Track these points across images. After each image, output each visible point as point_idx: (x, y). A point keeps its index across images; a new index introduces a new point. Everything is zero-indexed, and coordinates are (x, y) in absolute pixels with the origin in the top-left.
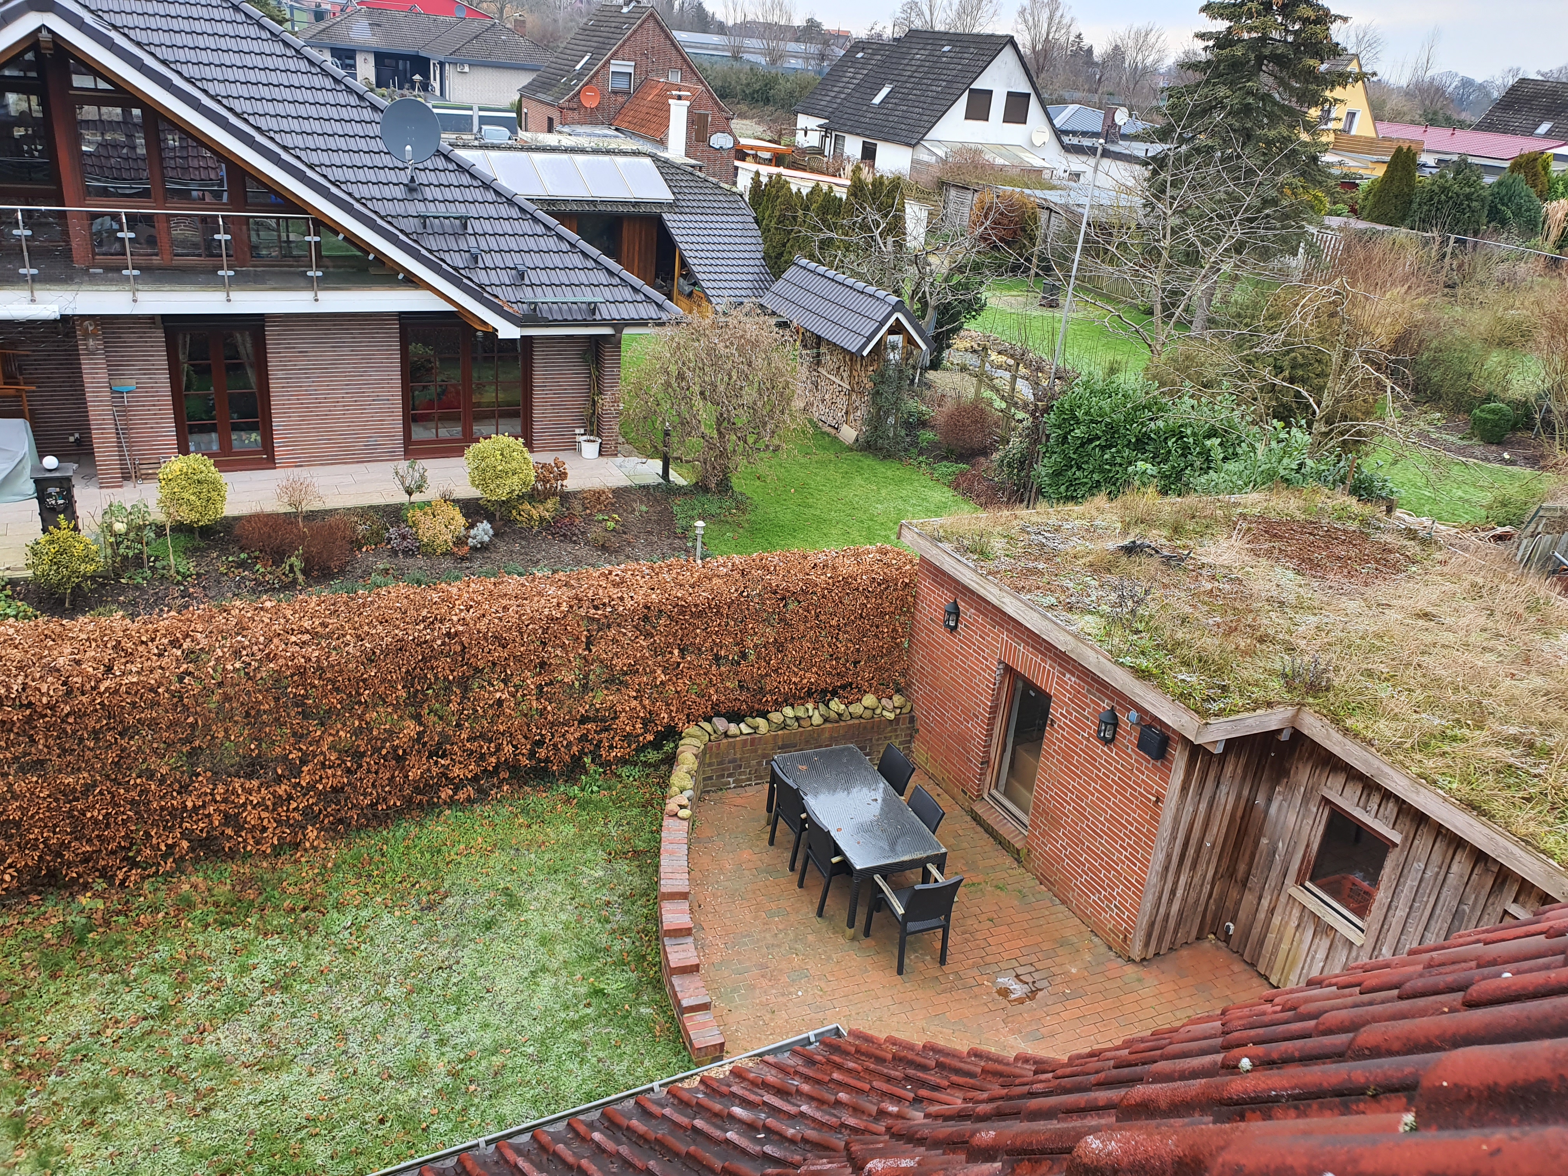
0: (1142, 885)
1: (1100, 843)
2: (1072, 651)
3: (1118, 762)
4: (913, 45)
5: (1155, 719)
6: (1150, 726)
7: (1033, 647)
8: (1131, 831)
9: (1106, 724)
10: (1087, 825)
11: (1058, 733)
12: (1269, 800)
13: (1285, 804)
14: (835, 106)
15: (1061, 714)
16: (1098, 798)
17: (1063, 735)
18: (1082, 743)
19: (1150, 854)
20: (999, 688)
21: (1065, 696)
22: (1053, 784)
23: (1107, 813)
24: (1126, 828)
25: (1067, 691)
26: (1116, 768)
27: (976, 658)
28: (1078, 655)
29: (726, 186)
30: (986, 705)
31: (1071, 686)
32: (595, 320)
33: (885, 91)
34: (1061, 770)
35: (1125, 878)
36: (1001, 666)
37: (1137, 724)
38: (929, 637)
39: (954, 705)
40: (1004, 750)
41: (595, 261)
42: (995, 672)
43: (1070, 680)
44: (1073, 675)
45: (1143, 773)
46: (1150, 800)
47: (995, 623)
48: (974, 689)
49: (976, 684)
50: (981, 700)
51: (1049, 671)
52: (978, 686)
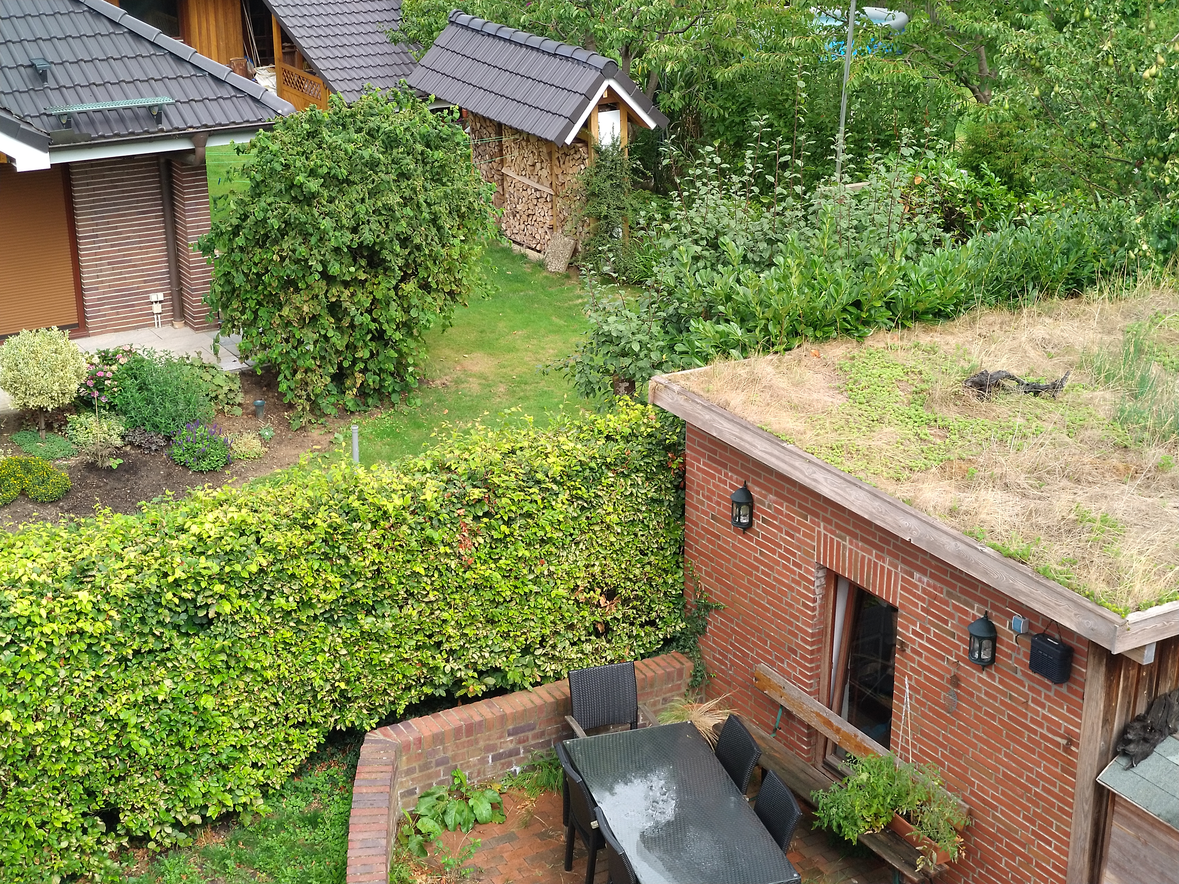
0: (1065, 873)
1: (995, 817)
2: (919, 539)
3: (1004, 694)
5: (1051, 623)
6: (1043, 636)
7: (863, 540)
8: (1036, 794)
9: (981, 639)
11: (913, 660)
15: (915, 632)
16: (982, 750)
17: (920, 664)
18: (949, 672)
19: (1068, 825)
20: (822, 606)
21: (916, 605)
23: (997, 770)
24: (1029, 790)
25: (919, 598)
26: (1003, 703)
27: (783, 566)
28: (929, 542)
30: (806, 632)
31: (924, 590)
32: (162, 130)
34: (924, 715)
35: (1038, 865)
36: (821, 574)
37: (1026, 634)
39: (760, 639)
41: (152, 43)
42: (813, 583)
43: (920, 580)
44: (924, 572)
45: (1043, 706)
46: (1058, 745)
47: (805, 511)
48: (785, 611)
49: (787, 604)
50: (797, 627)
51: (889, 571)
52: (791, 606)
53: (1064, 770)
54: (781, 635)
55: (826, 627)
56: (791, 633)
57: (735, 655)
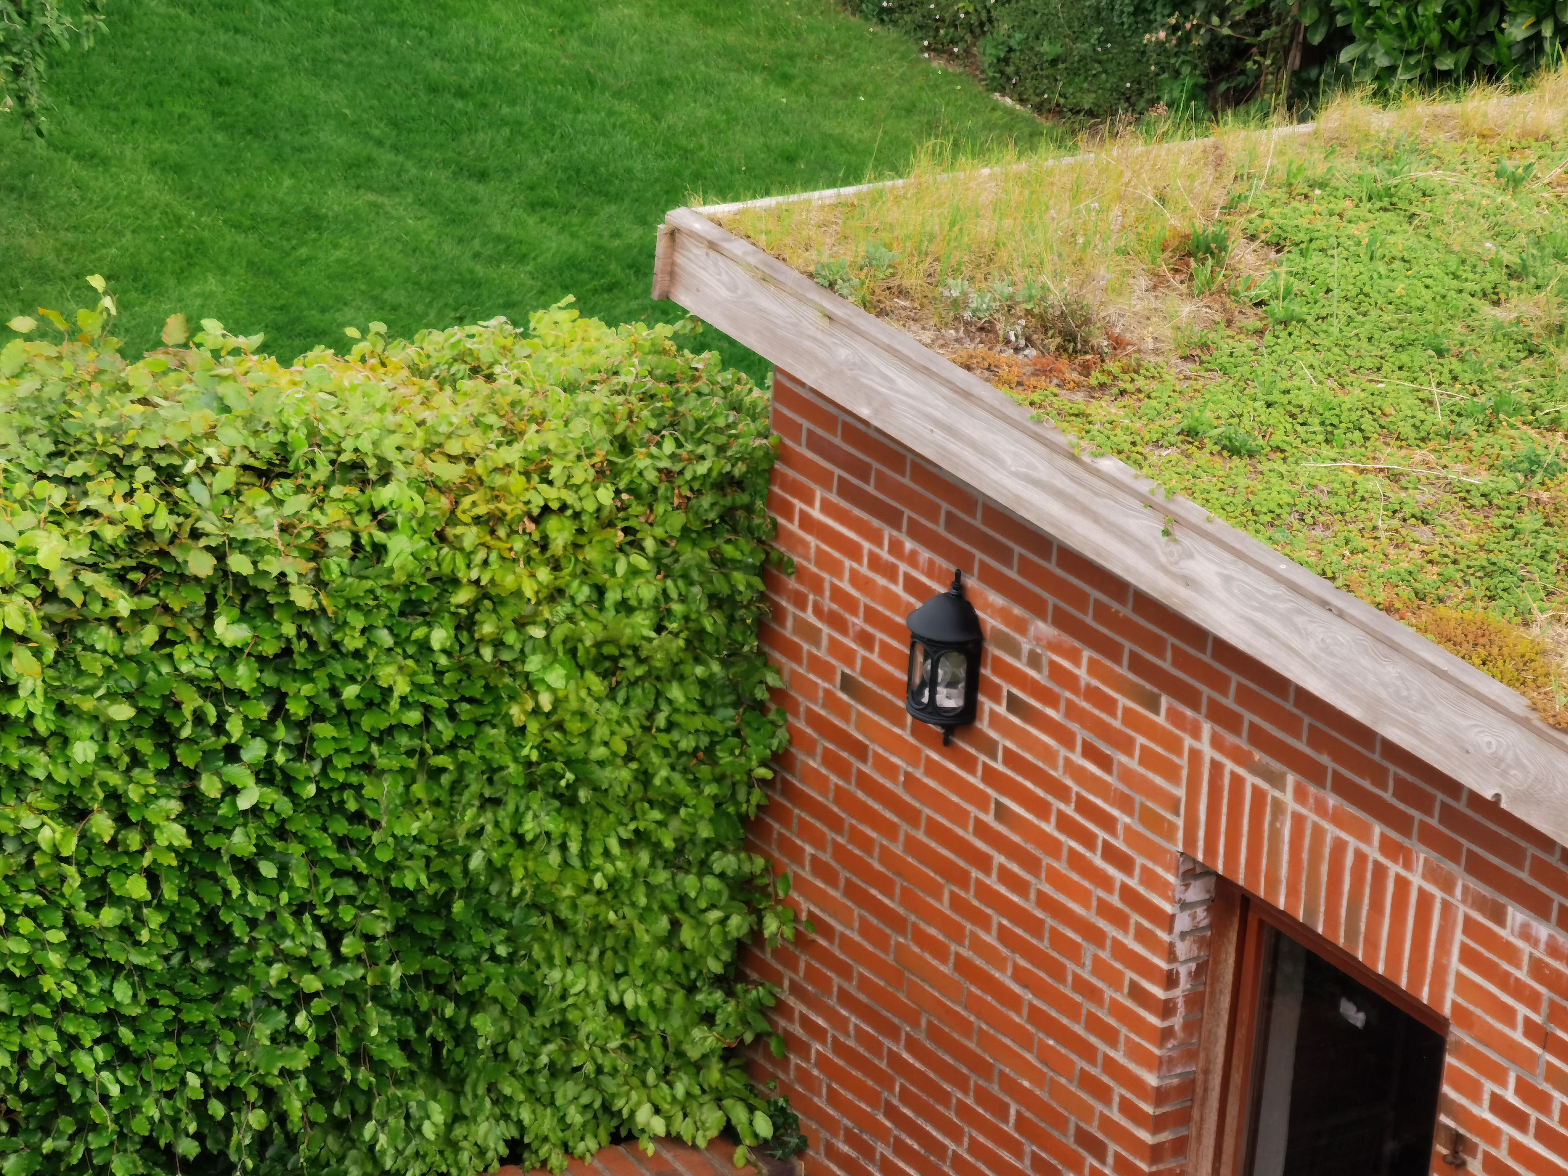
2: (1527, 797)
7: (1342, 787)
15: (1499, 1106)
20: (1194, 1001)
21: (1507, 1015)
25: (1518, 990)
27: (1076, 861)
28: (1560, 809)
30: (1137, 1084)
31: (1537, 969)
36: (1195, 893)
38: (842, 770)
39: (983, 1097)
42: (1168, 922)
43: (1525, 934)
47: (1153, 682)
48: (1073, 1010)
49: (1080, 985)
50: (1110, 1066)
51: (1425, 900)
52: (1093, 994)
54: (1056, 1090)
55: (1206, 1072)
56: (1088, 1082)
57: (900, 1148)
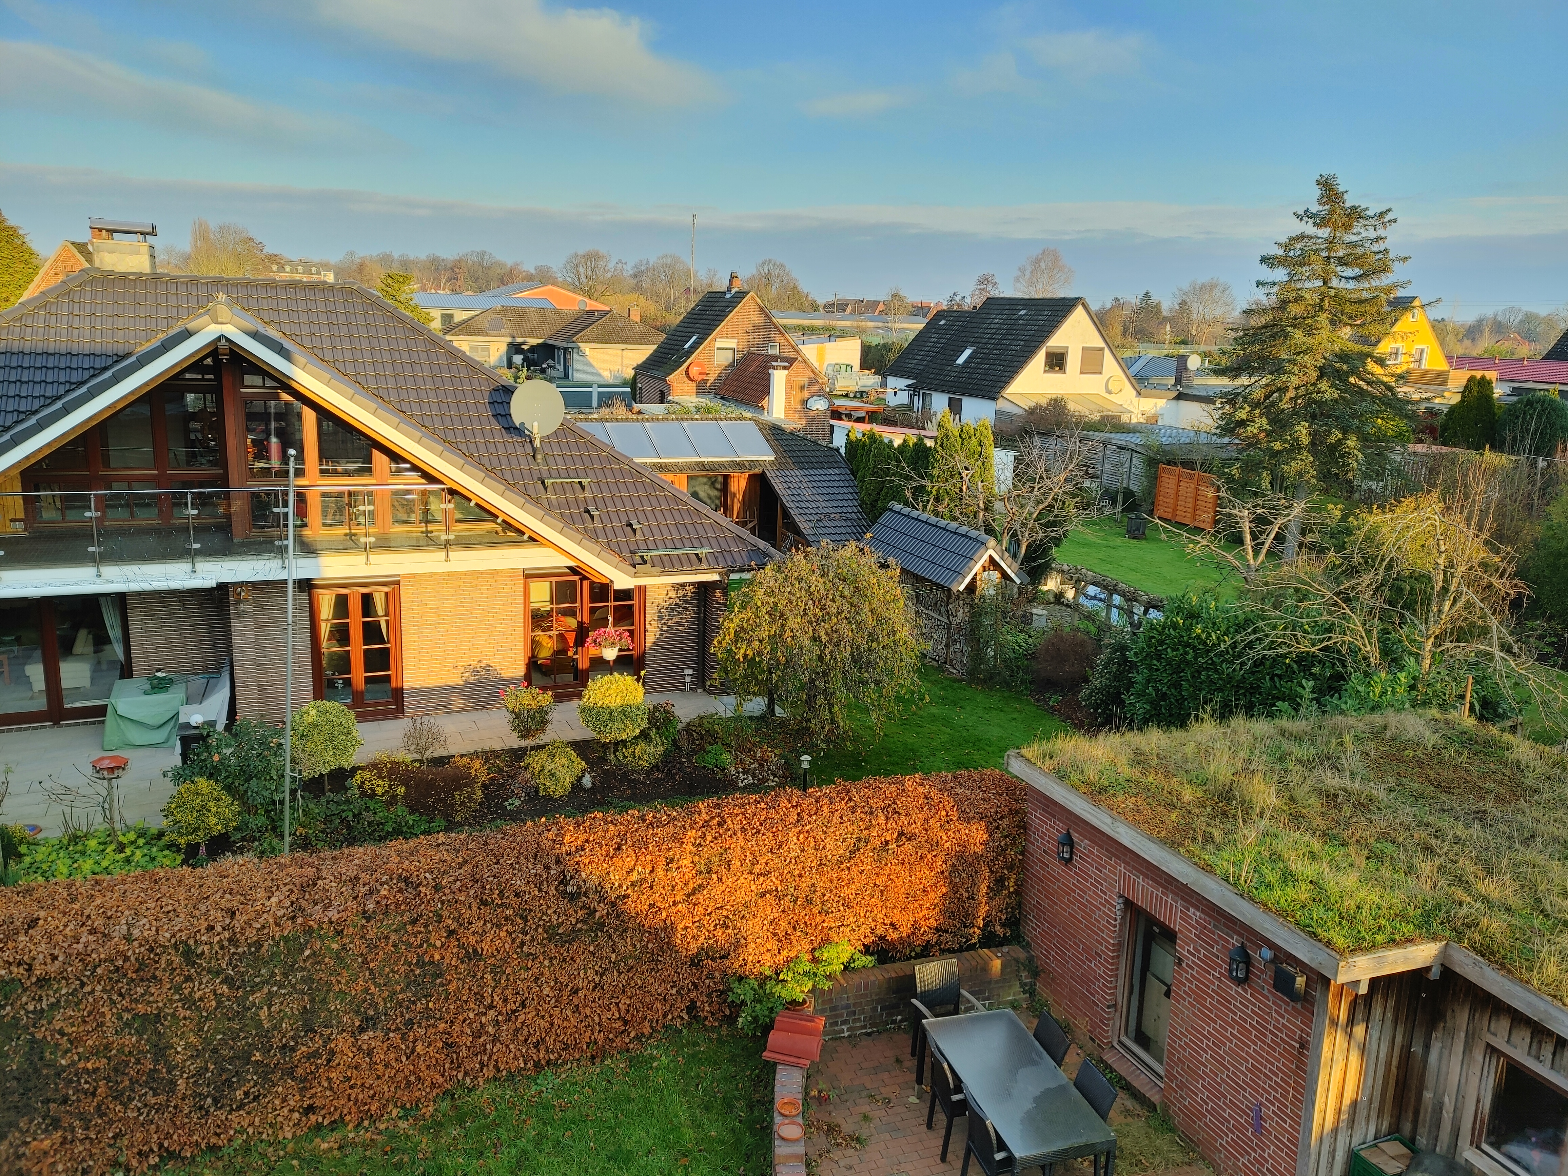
0: (1296, 1146)
1: (1244, 1096)
3: (1254, 1005)
4: (991, 312)
5: (1290, 956)
7: (1152, 880)
8: (1276, 1083)
9: (1238, 962)
10: (1228, 1076)
11: (1187, 973)
12: (1427, 1047)
13: (1446, 1052)
14: (921, 367)
15: (1189, 951)
16: (1236, 1045)
17: (1192, 975)
18: (1214, 984)
19: (1300, 1109)
20: (1121, 924)
21: (1191, 932)
22: (1186, 1030)
23: (1247, 1061)
24: (1271, 1079)
25: (1193, 927)
26: (1252, 1011)
27: (1094, 892)
28: (1201, 887)
29: (824, 444)
30: (1108, 942)
31: (1197, 921)
32: (703, 568)
33: (967, 353)
34: (1194, 1014)
35: (1275, 1137)
36: (1121, 901)
37: (1272, 962)
38: (1044, 870)
39: (1074, 943)
40: (1131, 993)
41: (703, 515)
42: (1115, 907)
43: (1194, 914)
44: (1198, 909)
45: (1283, 1017)
46: (1293, 1047)
47: (1111, 855)
48: (1094, 925)
49: (1096, 920)
50: (1102, 938)
51: (1171, 905)
52: (1099, 922)
53: (1297, 1067)
54: (1090, 942)
55: (1124, 940)
56: (1097, 941)
